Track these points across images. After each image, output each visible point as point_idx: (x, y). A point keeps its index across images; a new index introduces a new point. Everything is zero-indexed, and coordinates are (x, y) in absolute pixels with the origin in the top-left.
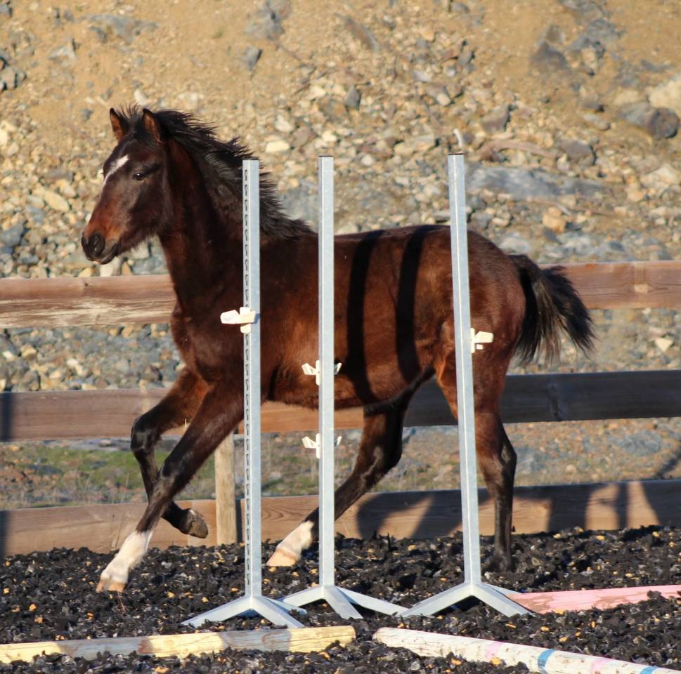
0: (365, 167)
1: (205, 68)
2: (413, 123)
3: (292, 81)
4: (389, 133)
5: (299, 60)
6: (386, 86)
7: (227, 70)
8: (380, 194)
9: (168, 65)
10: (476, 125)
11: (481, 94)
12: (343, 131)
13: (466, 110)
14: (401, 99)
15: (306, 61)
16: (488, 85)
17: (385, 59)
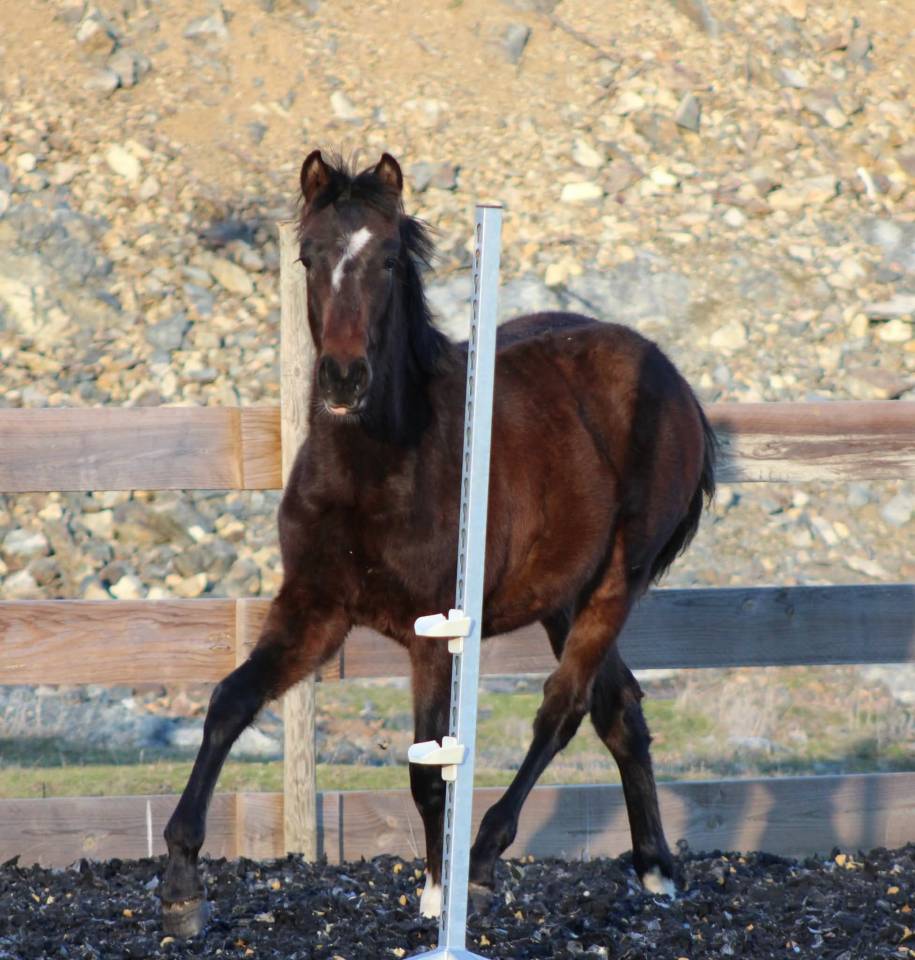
0: (731, 228)
1: (444, 57)
2: (792, 156)
3: (586, 82)
4: (758, 172)
5: (593, 46)
6: (739, 94)
7: (479, 61)
8: (769, 274)
9: (381, 51)
10: (890, 161)
11: (893, 109)
12: (686, 169)
13: (873, 136)
14: (768, 115)
15: (606, 49)
16: (899, 95)
17: (731, 48)
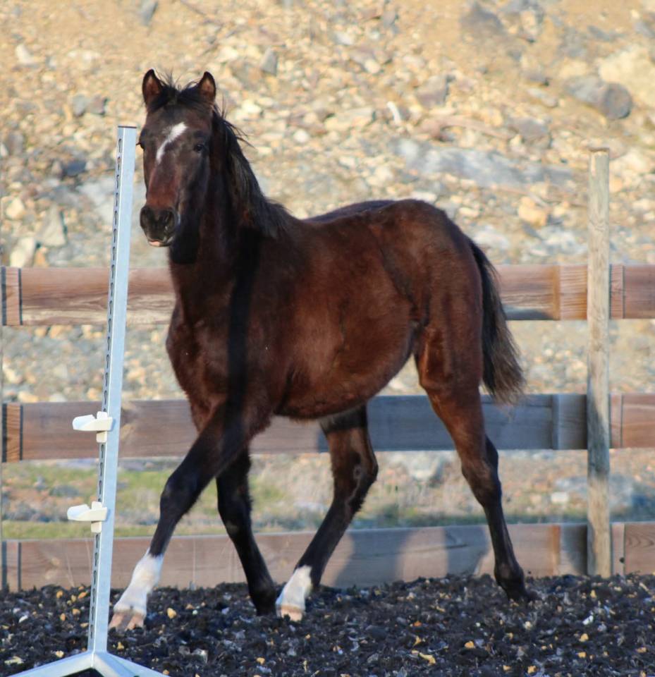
0: (298, 144)
1: (96, 22)
2: (341, 93)
3: (197, 39)
4: (318, 105)
5: (202, 14)
6: (305, 49)
7: (121, 24)
8: (325, 177)
9: (52, 16)
10: (410, 97)
11: (413, 61)
12: (267, 102)
13: (399, 80)
14: (325, 64)
15: (211, 17)
16: (417, 51)
17: (299, 17)
